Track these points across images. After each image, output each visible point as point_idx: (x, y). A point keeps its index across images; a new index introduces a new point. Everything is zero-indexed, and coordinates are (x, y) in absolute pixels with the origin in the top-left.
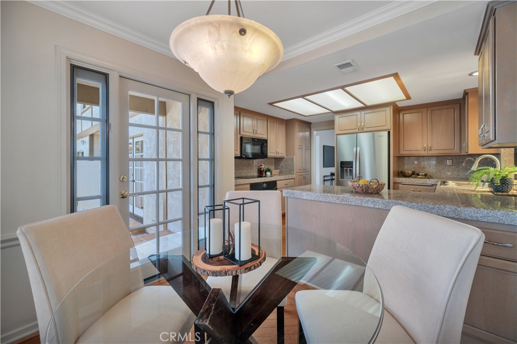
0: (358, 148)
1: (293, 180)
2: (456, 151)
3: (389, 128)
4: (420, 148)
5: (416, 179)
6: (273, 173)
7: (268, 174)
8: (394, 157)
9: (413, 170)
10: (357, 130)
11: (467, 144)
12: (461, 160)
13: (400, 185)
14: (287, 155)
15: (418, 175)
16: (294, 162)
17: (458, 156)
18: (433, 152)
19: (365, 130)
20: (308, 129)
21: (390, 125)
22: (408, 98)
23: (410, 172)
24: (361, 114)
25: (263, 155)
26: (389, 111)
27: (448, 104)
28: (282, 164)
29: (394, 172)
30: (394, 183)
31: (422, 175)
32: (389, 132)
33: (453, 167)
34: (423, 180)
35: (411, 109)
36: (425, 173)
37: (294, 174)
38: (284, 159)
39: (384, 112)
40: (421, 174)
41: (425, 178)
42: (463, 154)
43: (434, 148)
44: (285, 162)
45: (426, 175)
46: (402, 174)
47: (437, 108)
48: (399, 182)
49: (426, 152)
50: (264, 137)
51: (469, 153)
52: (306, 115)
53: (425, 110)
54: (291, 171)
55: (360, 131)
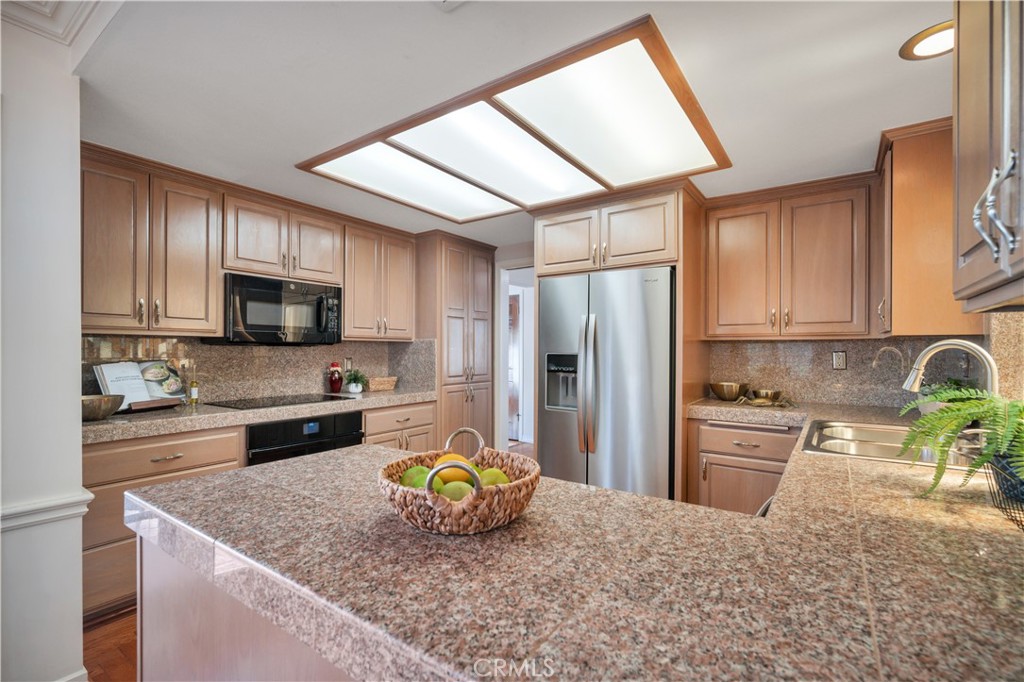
0: (592, 317)
1: (431, 407)
2: (857, 327)
3: (674, 256)
4: (759, 316)
5: (746, 410)
6: (372, 387)
7: (355, 389)
8: (685, 342)
9: (746, 381)
10: (591, 261)
11: (887, 306)
12: (870, 354)
13: (702, 427)
14: (418, 336)
15: (756, 395)
16: (433, 355)
17: (863, 340)
18: (796, 331)
19: (611, 261)
20: (482, 265)
21: (674, 249)
22: (723, 162)
23: (735, 386)
24: (600, 214)
25: (324, 332)
26: (672, 206)
27: (836, 190)
28: (407, 360)
29: (686, 387)
30: (689, 421)
31: (766, 396)
32: (673, 269)
33: (848, 374)
34: (765, 411)
35: (736, 205)
36: (777, 389)
37: (433, 390)
38: (411, 347)
39: (661, 208)
40: (763, 392)
41: (773, 405)
42: (875, 335)
43: (798, 317)
44: (414, 353)
45: (776, 397)
46: (712, 393)
47: (806, 200)
48: (700, 417)
49: (776, 330)
50: (333, 279)
51: (895, 332)
52: (460, 218)
53: (773, 207)
54: (427, 382)
55: (597, 266)
